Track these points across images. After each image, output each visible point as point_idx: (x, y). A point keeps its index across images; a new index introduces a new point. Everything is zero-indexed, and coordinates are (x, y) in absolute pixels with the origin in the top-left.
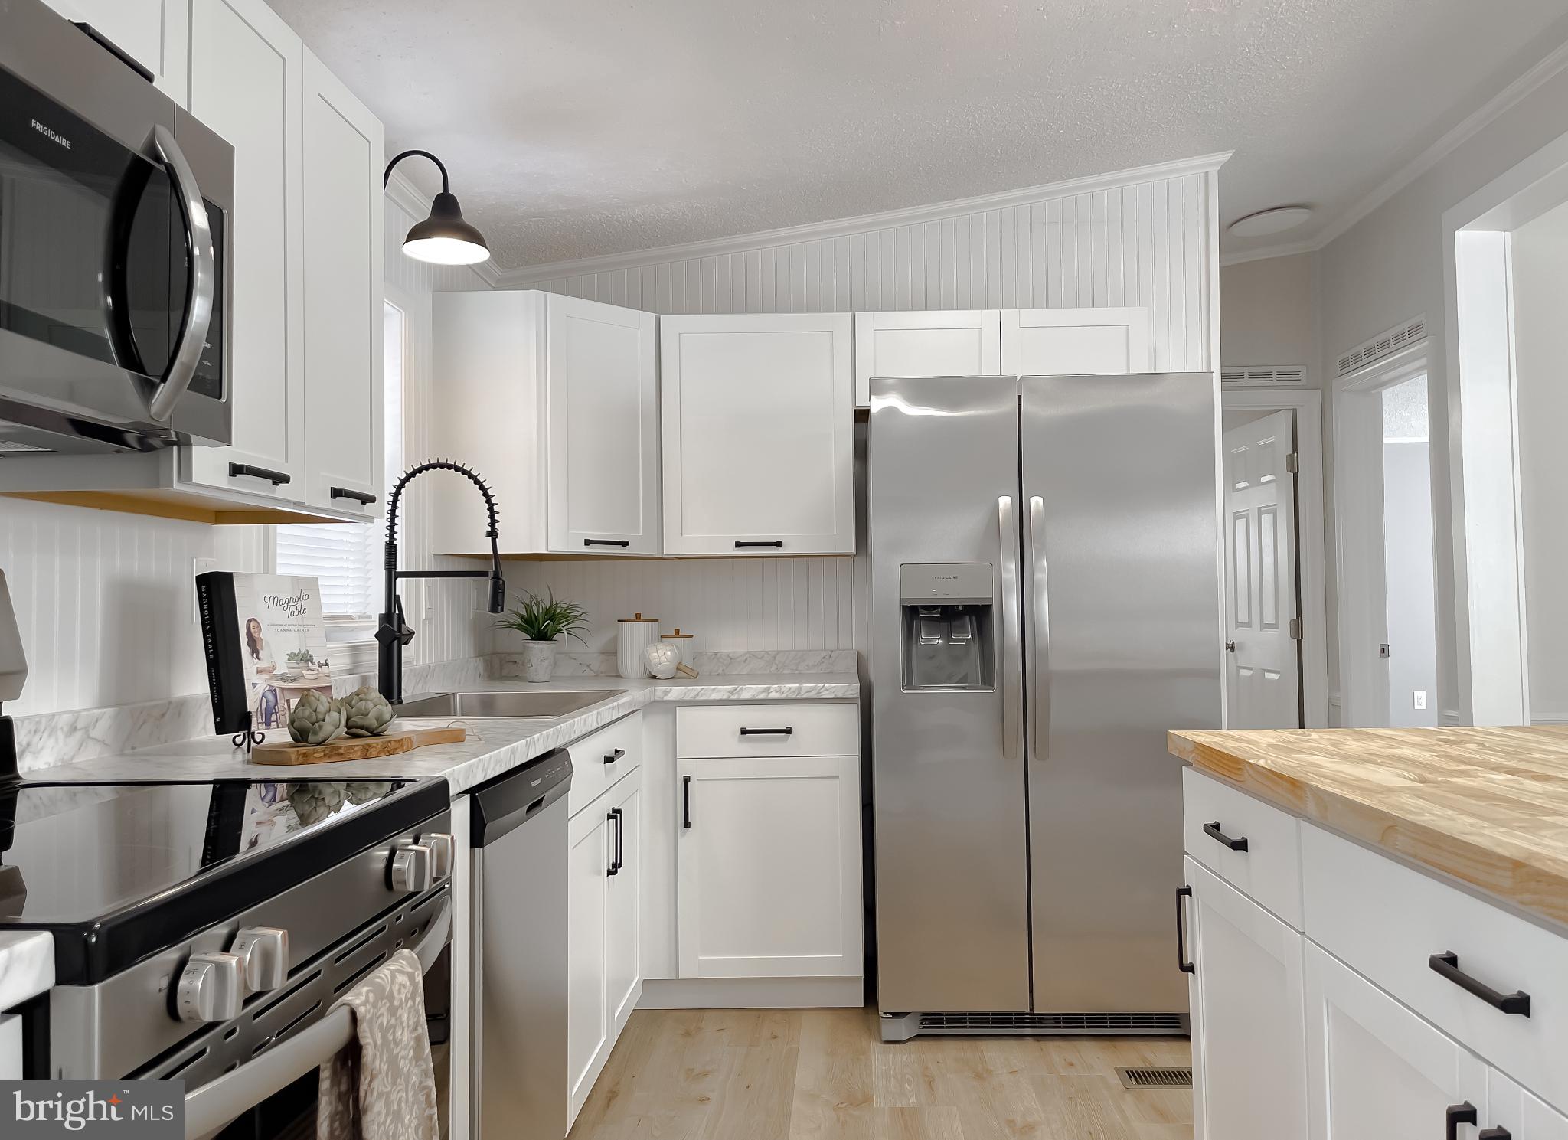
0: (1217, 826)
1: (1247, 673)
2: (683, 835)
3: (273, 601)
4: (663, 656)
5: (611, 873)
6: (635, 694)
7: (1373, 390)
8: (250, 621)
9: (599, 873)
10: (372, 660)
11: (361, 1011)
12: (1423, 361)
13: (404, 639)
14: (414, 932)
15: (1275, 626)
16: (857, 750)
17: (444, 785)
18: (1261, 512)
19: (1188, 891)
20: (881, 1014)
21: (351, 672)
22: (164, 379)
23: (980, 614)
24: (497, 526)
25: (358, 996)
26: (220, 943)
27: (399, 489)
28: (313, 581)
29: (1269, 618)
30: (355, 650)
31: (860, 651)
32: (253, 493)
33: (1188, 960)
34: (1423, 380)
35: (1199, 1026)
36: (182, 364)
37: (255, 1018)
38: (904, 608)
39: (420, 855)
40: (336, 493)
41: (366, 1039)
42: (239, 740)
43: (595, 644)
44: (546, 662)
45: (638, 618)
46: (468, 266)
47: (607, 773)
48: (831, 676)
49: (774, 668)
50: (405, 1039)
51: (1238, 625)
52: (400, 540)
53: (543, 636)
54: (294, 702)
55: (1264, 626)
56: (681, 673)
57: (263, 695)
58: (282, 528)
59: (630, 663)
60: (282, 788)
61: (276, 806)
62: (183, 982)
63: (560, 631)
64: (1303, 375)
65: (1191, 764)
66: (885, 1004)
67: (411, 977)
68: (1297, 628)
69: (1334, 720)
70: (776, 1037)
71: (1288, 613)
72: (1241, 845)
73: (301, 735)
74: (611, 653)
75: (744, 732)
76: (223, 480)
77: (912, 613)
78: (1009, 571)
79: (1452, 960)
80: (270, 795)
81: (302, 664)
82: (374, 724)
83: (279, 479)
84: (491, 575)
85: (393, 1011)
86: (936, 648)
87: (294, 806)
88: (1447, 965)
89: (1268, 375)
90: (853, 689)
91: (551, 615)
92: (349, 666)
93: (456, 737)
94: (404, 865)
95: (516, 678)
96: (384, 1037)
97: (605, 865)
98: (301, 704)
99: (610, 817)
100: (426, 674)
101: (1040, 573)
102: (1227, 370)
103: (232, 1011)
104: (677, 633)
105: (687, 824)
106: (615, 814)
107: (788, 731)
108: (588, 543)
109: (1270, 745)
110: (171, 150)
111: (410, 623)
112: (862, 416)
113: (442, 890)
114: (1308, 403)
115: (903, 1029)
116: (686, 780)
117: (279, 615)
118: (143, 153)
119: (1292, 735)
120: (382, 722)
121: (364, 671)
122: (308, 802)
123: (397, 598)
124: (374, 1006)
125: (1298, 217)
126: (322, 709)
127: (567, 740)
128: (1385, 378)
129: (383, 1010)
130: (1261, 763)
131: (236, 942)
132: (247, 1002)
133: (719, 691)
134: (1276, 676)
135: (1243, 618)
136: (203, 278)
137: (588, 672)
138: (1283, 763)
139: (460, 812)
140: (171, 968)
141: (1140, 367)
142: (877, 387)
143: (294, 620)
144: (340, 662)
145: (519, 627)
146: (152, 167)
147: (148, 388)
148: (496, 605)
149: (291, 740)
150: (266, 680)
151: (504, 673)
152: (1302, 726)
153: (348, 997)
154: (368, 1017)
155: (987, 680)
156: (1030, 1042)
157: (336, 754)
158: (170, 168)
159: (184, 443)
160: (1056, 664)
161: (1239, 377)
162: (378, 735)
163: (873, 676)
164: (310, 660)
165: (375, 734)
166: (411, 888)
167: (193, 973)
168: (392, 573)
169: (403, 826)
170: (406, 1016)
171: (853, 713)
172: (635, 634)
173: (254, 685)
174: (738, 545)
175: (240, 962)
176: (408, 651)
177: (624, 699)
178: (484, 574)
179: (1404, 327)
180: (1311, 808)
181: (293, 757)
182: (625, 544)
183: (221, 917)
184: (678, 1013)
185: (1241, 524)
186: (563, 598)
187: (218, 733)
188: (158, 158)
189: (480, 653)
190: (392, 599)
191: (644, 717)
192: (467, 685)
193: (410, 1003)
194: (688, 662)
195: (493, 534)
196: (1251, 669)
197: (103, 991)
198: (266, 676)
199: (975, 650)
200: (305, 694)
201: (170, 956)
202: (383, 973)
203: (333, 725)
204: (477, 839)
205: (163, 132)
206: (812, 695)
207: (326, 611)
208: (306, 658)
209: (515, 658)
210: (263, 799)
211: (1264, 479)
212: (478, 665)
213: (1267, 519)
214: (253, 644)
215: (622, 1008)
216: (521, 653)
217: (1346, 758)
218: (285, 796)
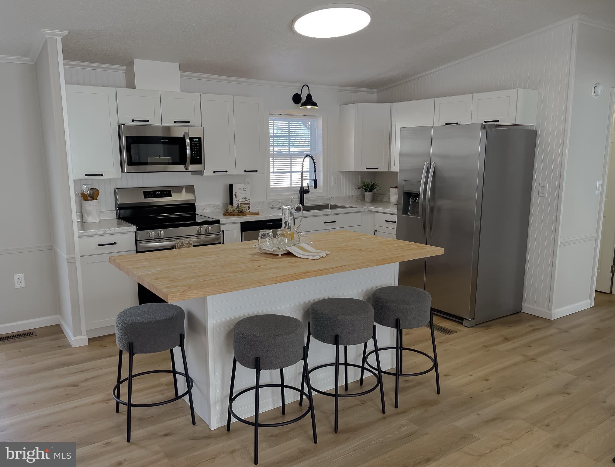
8: (236, 192)
38: (404, 193)
45: (396, 187)
83: (225, 172)
108: (367, 169)
116: (375, 231)
117: (241, 191)
143: (244, 192)
173: (235, 202)
182: (377, 168)
197: (139, 232)
198: (237, 201)
208: (246, 198)
214: (236, 196)
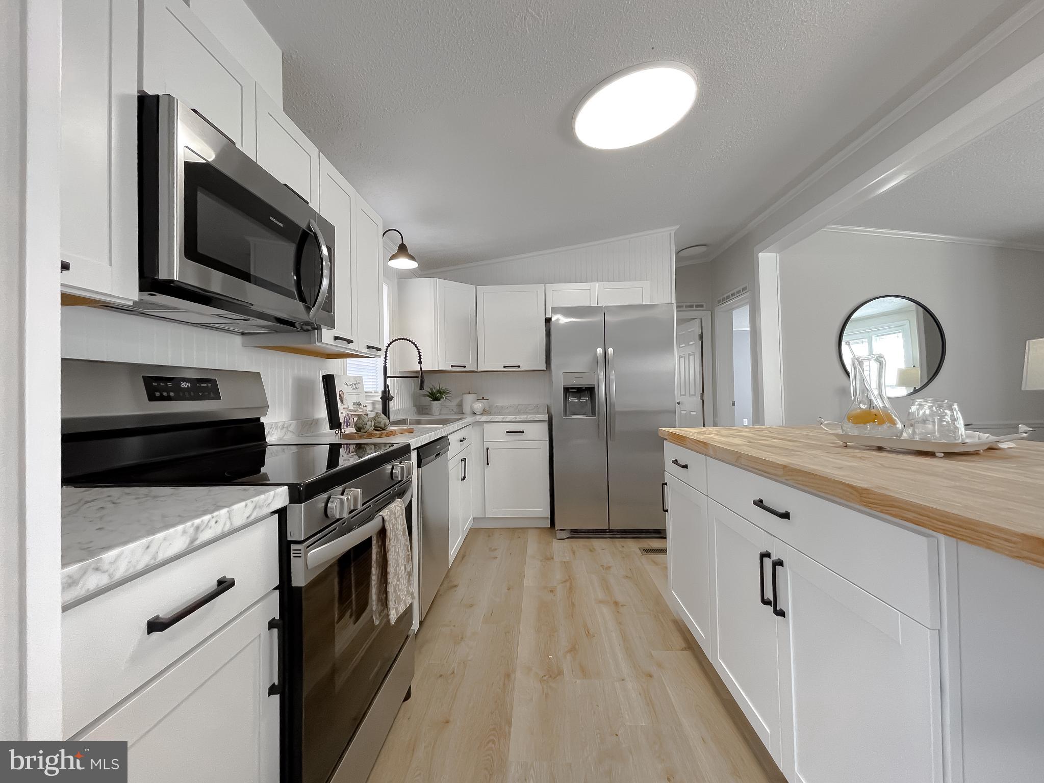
0: (676, 460)
1: (685, 412)
2: (487, 468)
3: (347, 384)
4: (478, 406)
5: (462, 480)
6: (469, 419)
7: (729, 312)
8: (340, 391)
9: (458, 480)
10: (379, 407)
11: (386, 518)
12: (747, 300)
13: (390, 399)
14: (400, 495)
15: (694, 395)
16: (547, 439)
17: (409, 445)
18: (689, 355)
19: (666, 484)
20: (556, 529)
21: (372, 411)
22: (314, 306)
23: (590, 391)
24: (422, 360)
25: (385, 513)
26: (340, 492)
27: (388, 347)
28: (361, 378)
29: (692, 393)
30: (374, 403)
31: (548, 405)
32: (341, 347)
33: (666, 508)
34: (747, 307)
35: (670, 534)
36: (319, 302)
37: (352, 518)
38: (564, 388)
39: (402, 468)
40: (369, 347)
41: (387, 527)
42: (337, 432)
43: (454, 403)
44: (438, 409)
45: (469, 393)
46: (409, 269)
47: (461, 445)
48: (538, 413)
49: (517, 410)
50: (400, 528)
51: (681, 395)
52: (388, 366)
53: (436, 399)
54: (356, 419)
55: (690, 395)
56: (485, 412)
57: (345, 417)
58: (348, 360)
59: (467, 409)
60: (352, 447)
61: (350, 455)
62: (329, 505)
63: (442, 398)
64: (705, 307)
65: (667, 439)
66: (557, 526)
67: (401, 508)
68: (702, 396)
69: (715, 425)
70: (519, 537)
71: (699, 391)
72: (685, 467)
73: (359, 430)
74: (460, 405)
75: (507, 432)
76: (332, 342)
77: (567, 390)
78: (601, 376)
79: (761, 501)
80: (348, 451)
81: (358, 406)
82: (383, 427)
83: (350, 342)
84: (420, 377)
85: (396, 519)
86: (575, 402)
87: (357, 455)
88: (759, 503)
89: (692, 306)
90: (546, 417)
91: (439, 392)
92: (372, 409)
93: (410, 431)
94: (397, 471)
95: (428, 414)
96: (393, 527)
97: (461, 476)
98: (359, 419)
99: (462, 461)
100: (397, 412)
101: (612, 376)
102: (678, 304)
103: (345, 515)
104: (483, 398)
105: (488, 464)
106: (463, 460)
107: (523, 432)
108: (452, 366)
109: (695, 432)
110: (315, 227)
111: (392, 394)
112: (548, 321)
113: (409, 482)
114: (706, 315)
115: (564, 535)
116: (487, 449)
117: (350, 389)
118: (306, 228)
119: (701, 429)
120: (385, 425)
121: (376, 411)
122: (362, 453)
123: (388, 386)
124: (390, 516)
125: (703, 249)
126: (366, 420)
127: (448, 433)
128: (734, 306)
129: (393, 518)
130: (693, 437)
131: (345, 493)
132: (350, 513)
133: (499, 418)
134: (695, 413)
135: (683, 393)
136: (326, 272)
137: (452, 412)
138: (701, 438)
139: (414, 455)
140: (325, 500)
141: (647, 302)
142: (555, 310)
143: (354, 391)
144: (369, 407)
145: (429, 396)
146: (309, 233)
147: (308, 309)
148: (422, 387)
149: (356, 431)
150: (346, 411)
151: (423, 412)
152: (704, 426)
153: (381, 513)
154: (388, 520)
155: (594, 413)
156: (608, 539)
157: (371, 436)
158: (315, 234)
159: (319, 328)
160: (618, 409)
161: (682, 307)
162: (384, 430)
163: (553, 412)
164: (361, 405)
165: (383, 430)
166: (400, 479)
167: (332, 502)
168: (386, 376)
169: (396, 458)
170: (400, 521)
171: (546, 425)
172: (469, 399)
173: (342, 413)
174: (505, 367)
175: (348, 498)
176: (391, 403)
177: (466, 420)
178: (418, 377)
179: (740, 288)
180: (711, 452)
181: (356, 436)
182: (465, 367)
183: (340, 484)
184: (485, 529)
185: (682, 359)
186: (443, 387)
187: (330, 429)
188: (311, 231)
189: (415, 405)
190: (386, 386)
191: (472, 427)
192: (411, 416)
193: (401, 516)
194: (487, 409)
195: (420, 363)
196: (685, 411)
197: (305, 505)
198: (345, 410)
199: (589, 403)
200: (359, 416)
201: (325, 496)
202: (392, 506)
203: (370, 426)
204: (419, 465)
205: (312, 221)
206: (531, 419)
207: (365, 390)
208: (359, 404)
209: (427, 407)
210: (346, 452)
211: (690, 343)
212: (414, 409)
213: (691, 358)
214: (341, 399)
215: (467, 527)
216: (429, 406)
217: (722, 436)
218: (353, 450)
